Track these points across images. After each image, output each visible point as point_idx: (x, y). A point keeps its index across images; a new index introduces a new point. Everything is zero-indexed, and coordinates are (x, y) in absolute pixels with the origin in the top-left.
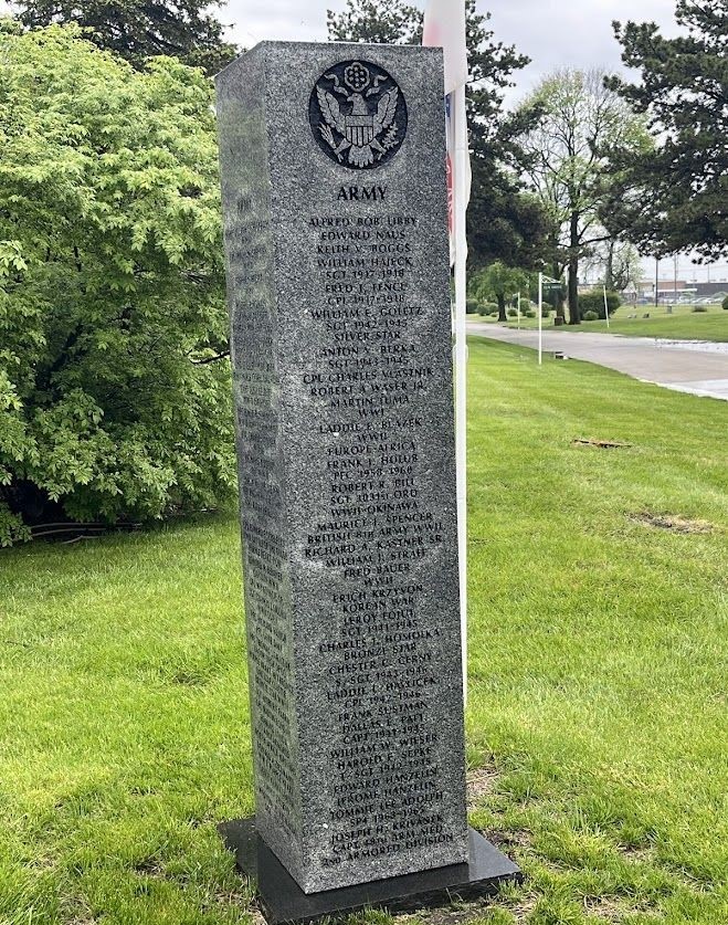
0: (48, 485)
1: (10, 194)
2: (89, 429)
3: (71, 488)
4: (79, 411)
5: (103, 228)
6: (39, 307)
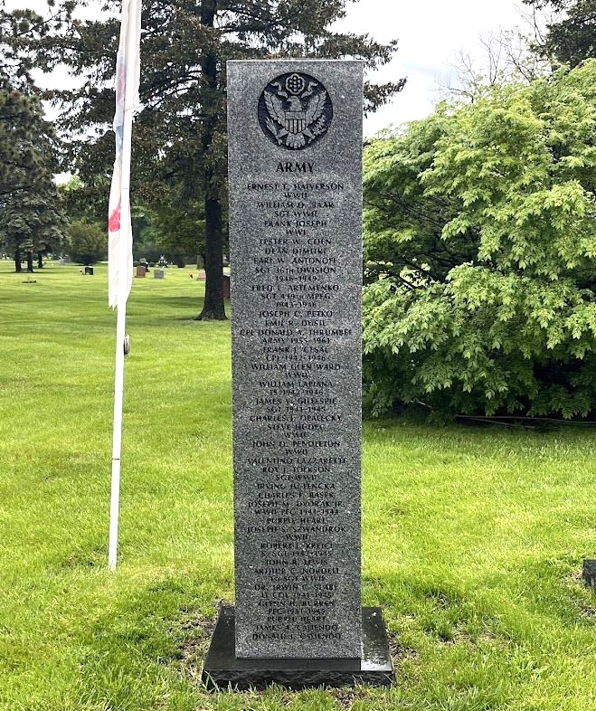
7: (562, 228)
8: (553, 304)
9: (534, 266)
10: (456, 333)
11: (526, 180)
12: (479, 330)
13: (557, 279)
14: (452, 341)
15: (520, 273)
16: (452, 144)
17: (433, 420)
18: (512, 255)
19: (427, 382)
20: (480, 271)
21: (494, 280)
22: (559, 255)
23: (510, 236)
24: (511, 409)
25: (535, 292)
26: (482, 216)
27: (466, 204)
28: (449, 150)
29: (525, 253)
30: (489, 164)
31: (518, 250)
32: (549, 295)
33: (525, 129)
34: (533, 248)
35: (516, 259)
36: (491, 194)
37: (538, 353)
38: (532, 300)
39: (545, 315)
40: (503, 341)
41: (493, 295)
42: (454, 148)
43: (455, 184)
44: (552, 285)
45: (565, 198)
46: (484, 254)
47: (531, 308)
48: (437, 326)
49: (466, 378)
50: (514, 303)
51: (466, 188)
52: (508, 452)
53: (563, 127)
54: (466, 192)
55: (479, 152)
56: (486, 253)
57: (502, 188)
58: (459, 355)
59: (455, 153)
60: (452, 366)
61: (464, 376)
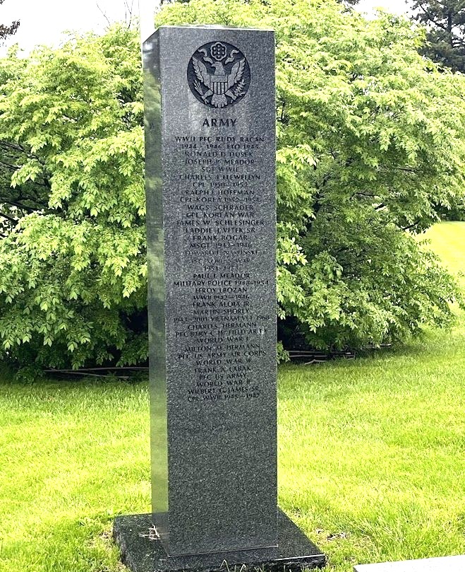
0: (309, 320)
1: (301, 111)
2: (332, 281)
3: (322, 323)
4: (327, 267)
5: (358, 134)
6: (310, 192)
7: (129, 175)
8: (127, 252)
9: (107, 214)
10: (32, 284)
11: (94, 126)
12: (57, 281)
13: (129, 226)
14: (29, 293)
15: (93, 220)
16: (18, 88)
17: (22, 377)
18: (83, 202)
19: (5, 338)
20: (51, 219)
21: (67, 229)
22: (130, 202)
23: (81, 183)
24: (100, 360)
25: (109, 240)
26: (52, 163)
27: (34, 150)
28: (15, 94)
29: (96, 200)
30: (55, 110)
31: (89, 198)
32: (122, 243)
33: (90, 73)
34: (104, 195)
35: (88, 206)
36: (60, 140)
37: (117, 301)
38: (105, 249)
39: (118, 263)
40: (81, 291)
41: (66, 244)
42: (20, 92)
43: (22, 129)
44: (126, 232)
45: (130, 144)
46: (54, 202)
47: (105, 257)
48: (11, 277)
49: (45, 331)
50: (88, 251)
51: (35, 134)
52: (89, 405)
53: (127, 73)
54: (34, 138)
55: (45, 96)
56: (56, 201)
57: (71, 134)
58: (37, 308)
59: (21, 97)
60: (31, 319)
61: (44, 329)
